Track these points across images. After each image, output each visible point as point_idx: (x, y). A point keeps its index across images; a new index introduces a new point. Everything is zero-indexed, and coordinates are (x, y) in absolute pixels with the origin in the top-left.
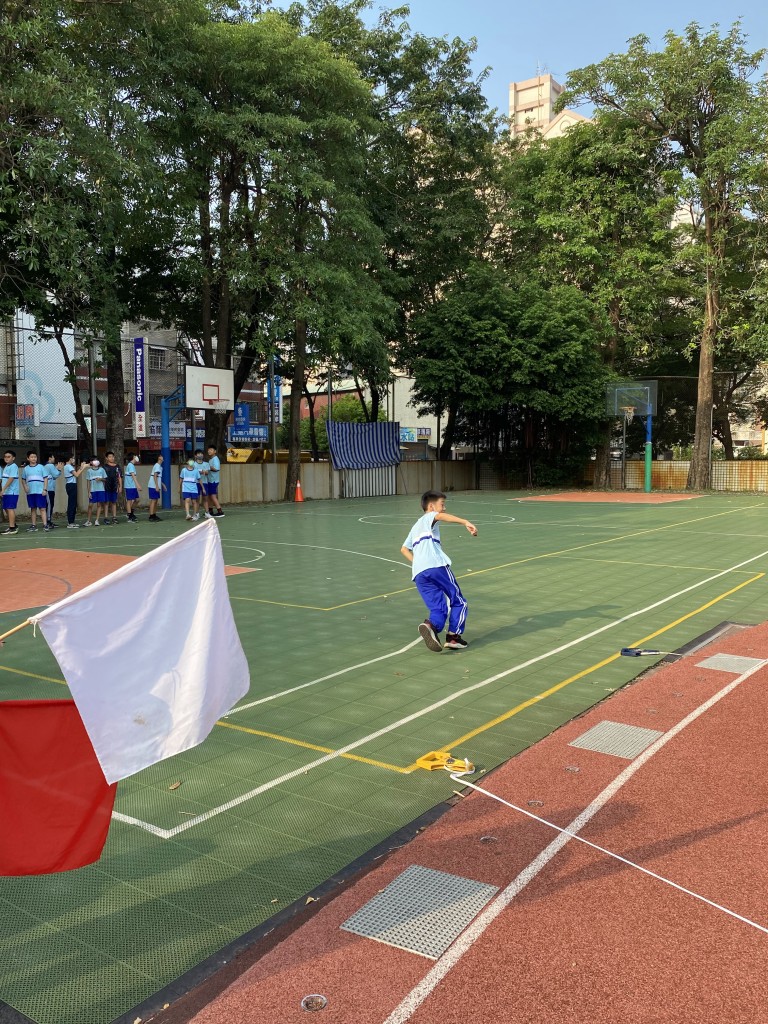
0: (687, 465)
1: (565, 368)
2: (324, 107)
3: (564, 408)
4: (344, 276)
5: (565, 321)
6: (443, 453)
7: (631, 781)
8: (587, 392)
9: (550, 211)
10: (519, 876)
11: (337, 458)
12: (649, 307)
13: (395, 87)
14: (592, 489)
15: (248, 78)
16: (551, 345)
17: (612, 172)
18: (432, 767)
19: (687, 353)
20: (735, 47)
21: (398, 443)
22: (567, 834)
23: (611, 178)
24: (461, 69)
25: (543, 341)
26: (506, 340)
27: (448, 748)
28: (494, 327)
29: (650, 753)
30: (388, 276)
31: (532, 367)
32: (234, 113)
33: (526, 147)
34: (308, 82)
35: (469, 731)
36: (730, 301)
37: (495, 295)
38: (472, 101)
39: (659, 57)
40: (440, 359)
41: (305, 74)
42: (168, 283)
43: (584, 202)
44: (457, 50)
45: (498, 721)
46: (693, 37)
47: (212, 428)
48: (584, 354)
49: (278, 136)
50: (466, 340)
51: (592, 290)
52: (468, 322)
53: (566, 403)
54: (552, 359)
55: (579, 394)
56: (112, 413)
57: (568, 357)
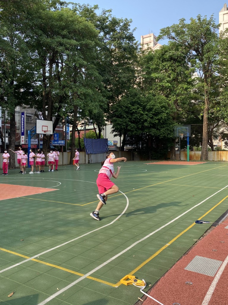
0: (200, 153)
1: (161, 122)
2: (83, 37)
3: (161, 134)
4: (90, 91)
6: (122, 148)
7: (216, 290)
8: (168, 129)
9: (155, 72)
11: (87, 150)
12: (187, 103)
13: (106, 34)
14: (170, 160)
15: (59, 27)
16: (156, 114)
17: (175, 60)
18: (127, 284)
19: (200, 117)
20: (212, 22)
21: (107, 146)
23: (174, 62)
24: (127, 28)
25: (154, 113)
26: (142, 112)
28: (138, 108)
29: (220, 273)
30: (104, 92)
31: (150, 121)
32: (54, 39)
33: (147, 53)
34: (78, 29)
36: (213, 100)
37: (138, 98)
38: (131, 38)
39: (189, 25)
40: (121, 118)
41: (77, 27)
42: (32, 94)
43: (166, 69)
44: (126, 22)
45: (153, 256)
46: (199, 19)
47: (45, 141)
48: (167, 117)
49: (68, 46)
50: (129, 112)
51: (169, 97)
52: (130, 107)
53: (161, 133)
54: (157, 119)
55: (166, 130)
56: (11, 135)
57: (162, 118)
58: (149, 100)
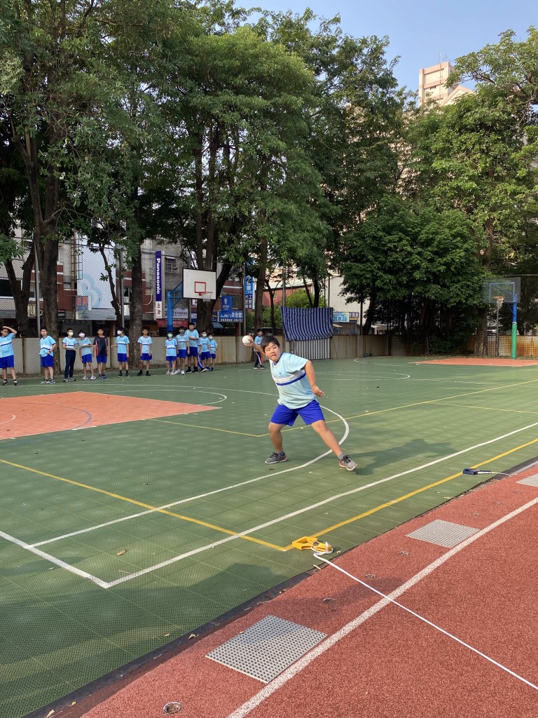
1: (452, 269)
2: (280, 89)
3: (451, 298)
4: (292, 207)
5: (452, 235)
6: (366, 330)
7: (446, 564)
8: (468, 286)
9: (443, 157)
10: (344, 628)
11: (288, 333)
12: (516, 225)
13: (332, 74)
14: (473, 356)
15: (229, 71)
16: (442, 252)
17: (487, 128)
18: (303, 547)
21: (332, 323)
22: (388, 599)
23: (487, 133)
24: (378, 58)
25: (435, 249)
26: (409, 249)
27: (318, 534)
28: (401, 240)
29: (465, 544)
30: (326, 206)
31: (428, 268)
32: (218, 96)
33: (426, 113)
34: (268, 72)
35: (337, 523)
37: (401, 217)
38: (387, 82)
39: (522, 45)
40: (361, 263)
41: (266, 67)
42: (176, 214)
43: (467, 150)
44: (375, 46)
45: (360, 517)
47: (202, 312)
48: (466, 259)
49: (246, 110)
50: (380, 249)
51: (472, 214)
52: (381, 237)
53: (452, 293)
54: (442, 263)
55: (462, 287)
56: (135, 301)
57: (454, 261)
58: (426, 221)
